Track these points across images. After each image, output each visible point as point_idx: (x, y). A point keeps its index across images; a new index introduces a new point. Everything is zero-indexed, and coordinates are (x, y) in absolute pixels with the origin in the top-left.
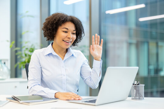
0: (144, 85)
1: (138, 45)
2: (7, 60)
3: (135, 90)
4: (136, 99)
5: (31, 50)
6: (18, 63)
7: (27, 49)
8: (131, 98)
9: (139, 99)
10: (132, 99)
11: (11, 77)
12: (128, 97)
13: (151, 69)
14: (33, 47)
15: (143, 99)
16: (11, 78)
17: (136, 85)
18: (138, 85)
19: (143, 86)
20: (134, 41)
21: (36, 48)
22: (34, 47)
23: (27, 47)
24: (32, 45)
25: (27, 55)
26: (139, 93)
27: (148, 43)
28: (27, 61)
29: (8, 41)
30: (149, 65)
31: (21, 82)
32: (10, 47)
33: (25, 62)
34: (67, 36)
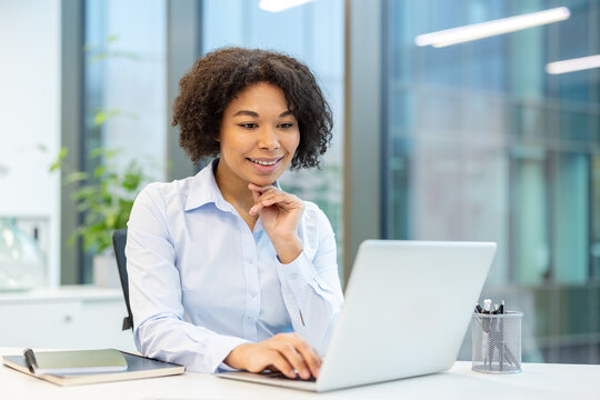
0: (521, 315)
1: (550, 166)
2: (46, 219)
3: (486, 334)
4: (491, 368)
5: (130, 183)
6: (84, 229)
7: (114, 176)
8: (469, 364)
9: (501, 368)
10: (475, 368)
11: (64, 281)
12: (457, 363)
14: (135, 172)
15: (518, 368)
17: (488, 313)
18: (495, 313)
19: (516, 318)
21: (147, 172)
22: (140, 171)
24: (133, 164)
25: (115, 202)
26: (500, 346)
27: (589, 157)
28: (110, 221)
29: (43, 148)
30: (591, 240)
31: (87, 302)
32: (52, 169)
33: (103, 227)
34: (258, 141)
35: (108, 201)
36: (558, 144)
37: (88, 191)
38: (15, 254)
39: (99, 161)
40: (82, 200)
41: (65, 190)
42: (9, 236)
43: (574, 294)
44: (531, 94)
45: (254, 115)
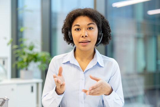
27: (156, 37)
28: (25, 60)
31: (18, 84)
33: (23, 62)
34: (81, 35)
35: (24, 54)
37: (19, 51)
39: (22, 42)
40: (17, 53)
41: (13, 50)
45: (78, 25)
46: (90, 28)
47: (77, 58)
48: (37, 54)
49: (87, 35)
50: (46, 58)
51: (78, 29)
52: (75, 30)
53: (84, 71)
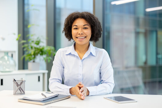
1: (146, 34)
2: (15, 52)
5: (37, 43)
6: (25, 55)
7: (33, 41)
13: (159, 58)
14: (38, 40)
16: (19, 70)
20: (142, 30)
21: (42, 40)
22: (40, 40)
23: (32, 40)
24: (38, 38)
25: (33, 48)
27: (156, 32)
28: (32, 53)
29: (14, 34)
30: (157, 54)
31: (27, 74)
32: (17, 40)
33: (31, 55)
34: (78, 33)
36: (148, 28)
37: (26, 45)
38: (8, 62)
39: (28, 37)
40: (24, 48)
42: (6, 57)
43: (153, 68)
44: (141, 16)
45: (76, 26)
46: (85, 28)
47: (76, 50)
48: (43, 48)
49: (83, 33)
50: (51, 51)
51: (76, 29)
52: (74, 29)
53: (82, 59)
